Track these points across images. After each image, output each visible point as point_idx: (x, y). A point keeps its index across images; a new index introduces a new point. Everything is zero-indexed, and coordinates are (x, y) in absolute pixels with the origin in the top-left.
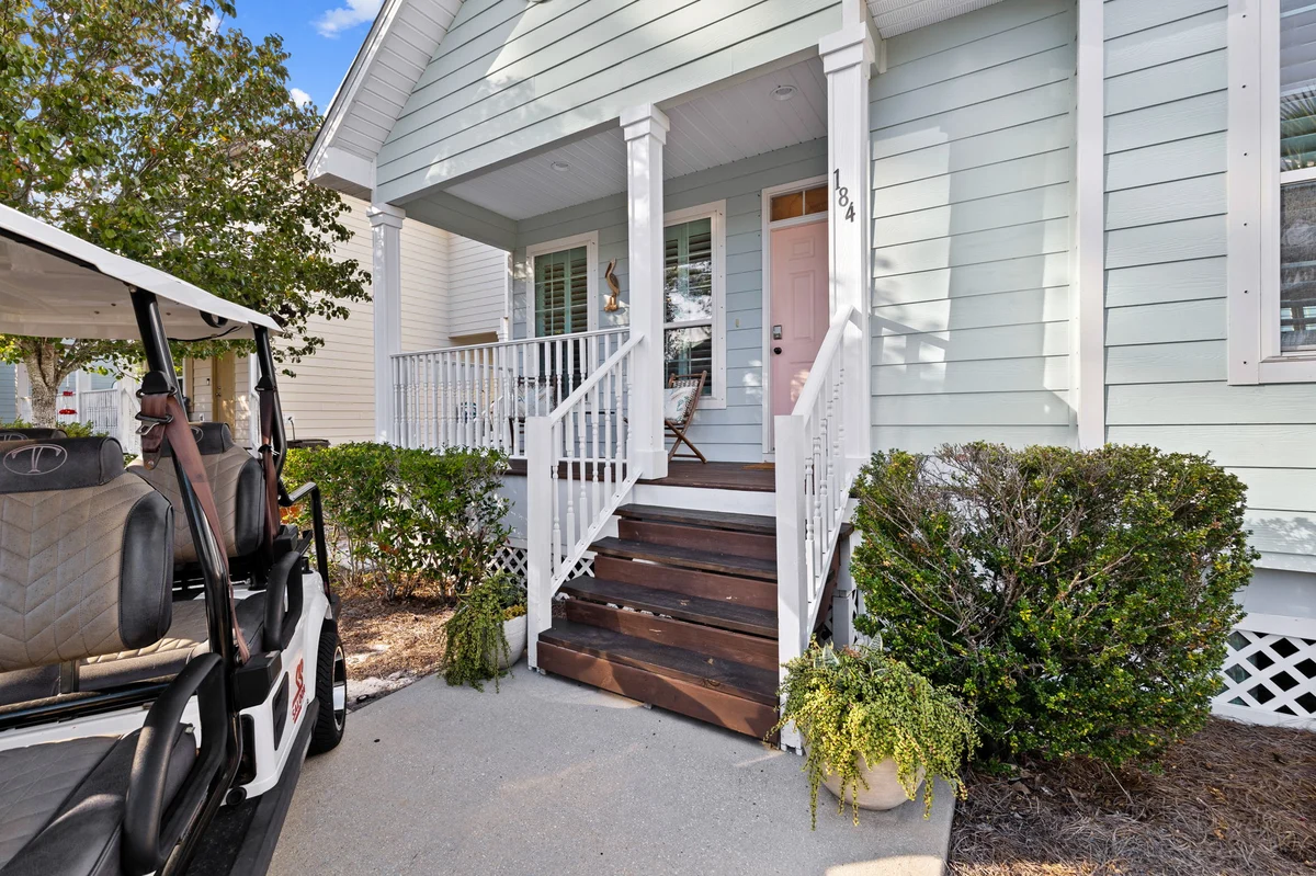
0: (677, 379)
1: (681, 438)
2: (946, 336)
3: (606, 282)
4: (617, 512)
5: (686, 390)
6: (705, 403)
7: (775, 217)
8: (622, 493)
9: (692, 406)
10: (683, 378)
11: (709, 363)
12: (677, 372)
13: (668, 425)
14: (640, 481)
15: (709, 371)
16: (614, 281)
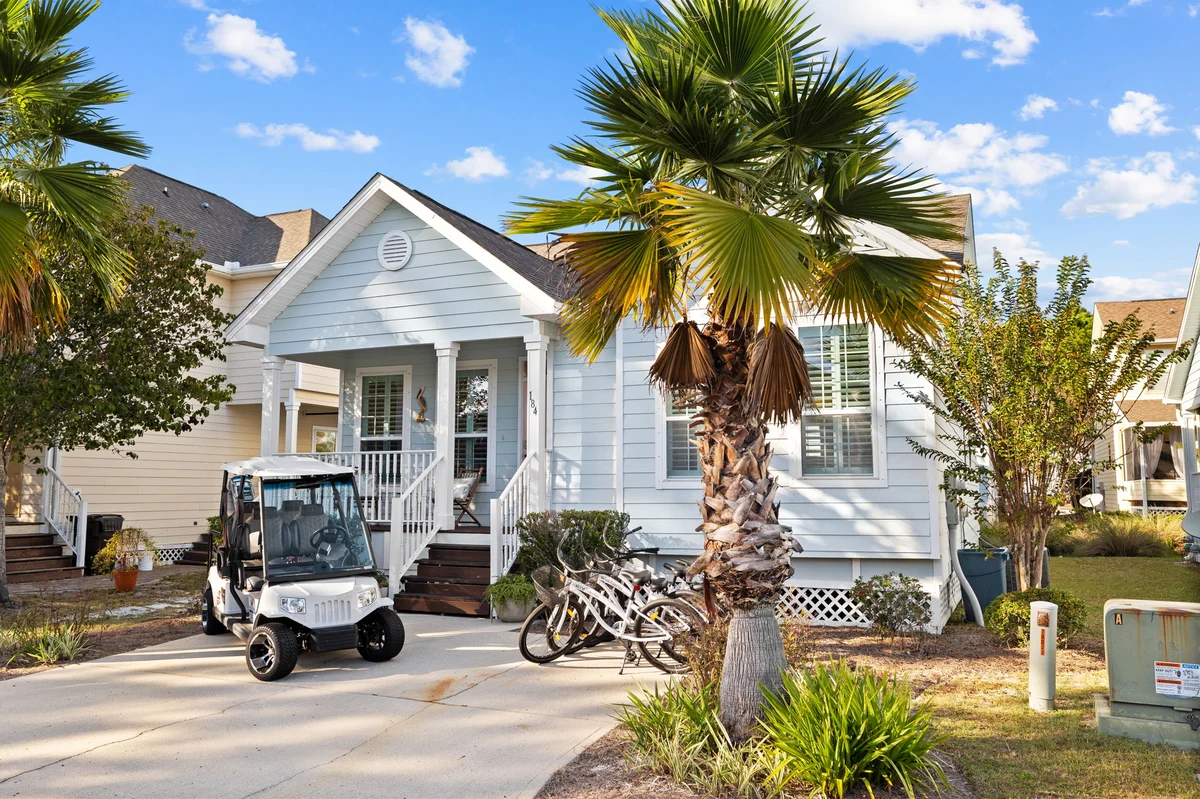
0: (464, 472)
1: (465, 510)
2: (580, 463)
3: (417, 402)
4: (428, 546)
5: (469, 480)
6: (483, 488)
8: (430, 538)
9: (473, 492)
10: (468, 471)
11: (486, 461)
12: (464, 467)
13: (456, 502)
14: (440, 531)
15: (485, 466)
16: (423, 402)
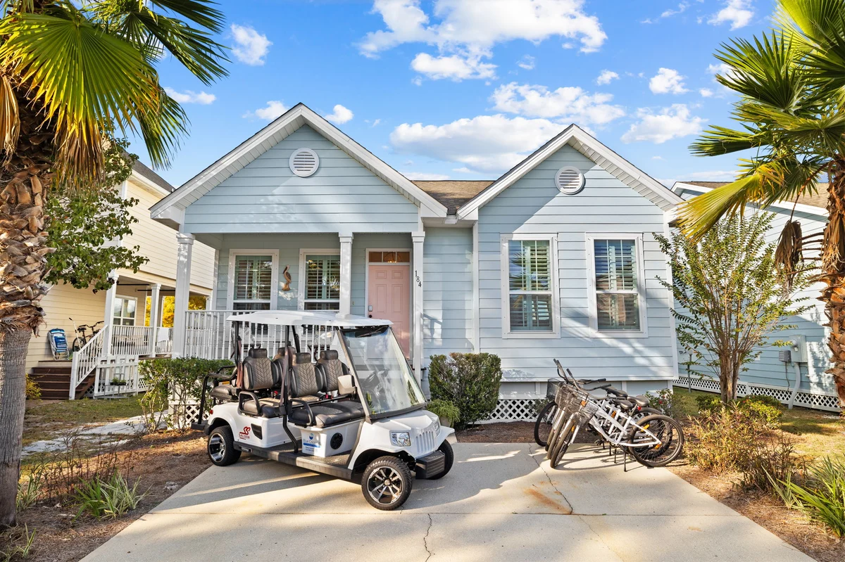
2: (441, 321)
7: (371, 260)
